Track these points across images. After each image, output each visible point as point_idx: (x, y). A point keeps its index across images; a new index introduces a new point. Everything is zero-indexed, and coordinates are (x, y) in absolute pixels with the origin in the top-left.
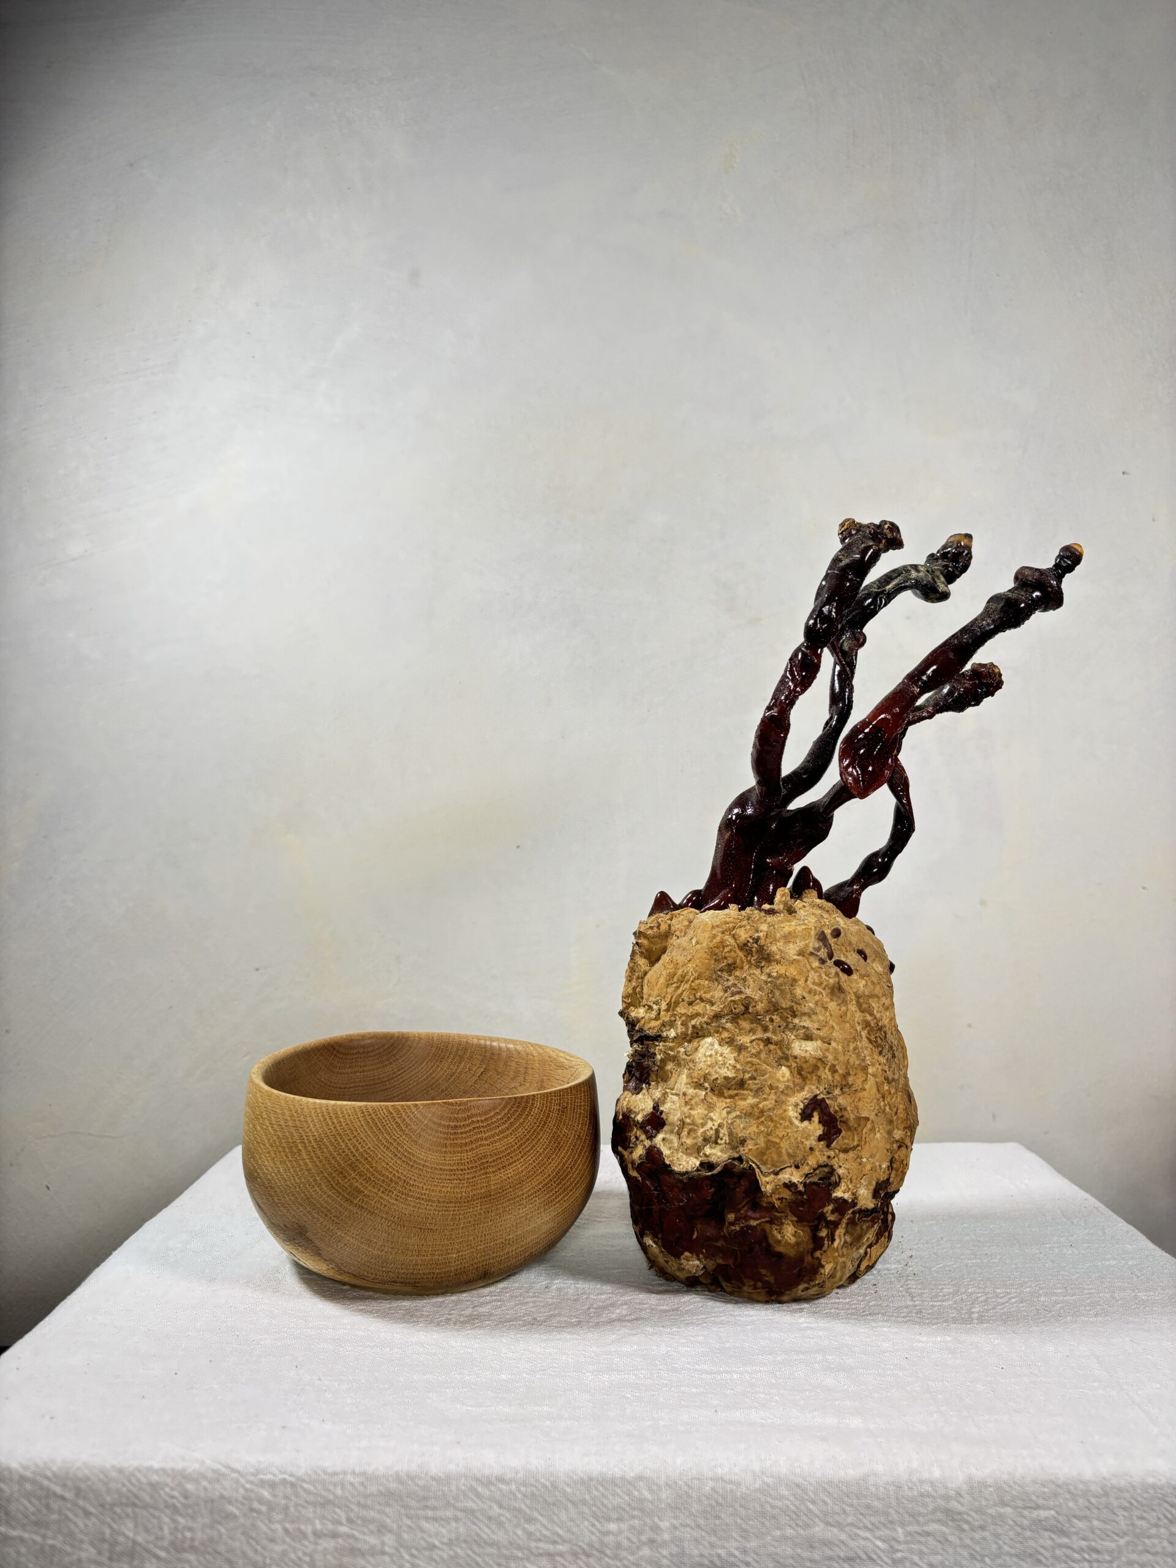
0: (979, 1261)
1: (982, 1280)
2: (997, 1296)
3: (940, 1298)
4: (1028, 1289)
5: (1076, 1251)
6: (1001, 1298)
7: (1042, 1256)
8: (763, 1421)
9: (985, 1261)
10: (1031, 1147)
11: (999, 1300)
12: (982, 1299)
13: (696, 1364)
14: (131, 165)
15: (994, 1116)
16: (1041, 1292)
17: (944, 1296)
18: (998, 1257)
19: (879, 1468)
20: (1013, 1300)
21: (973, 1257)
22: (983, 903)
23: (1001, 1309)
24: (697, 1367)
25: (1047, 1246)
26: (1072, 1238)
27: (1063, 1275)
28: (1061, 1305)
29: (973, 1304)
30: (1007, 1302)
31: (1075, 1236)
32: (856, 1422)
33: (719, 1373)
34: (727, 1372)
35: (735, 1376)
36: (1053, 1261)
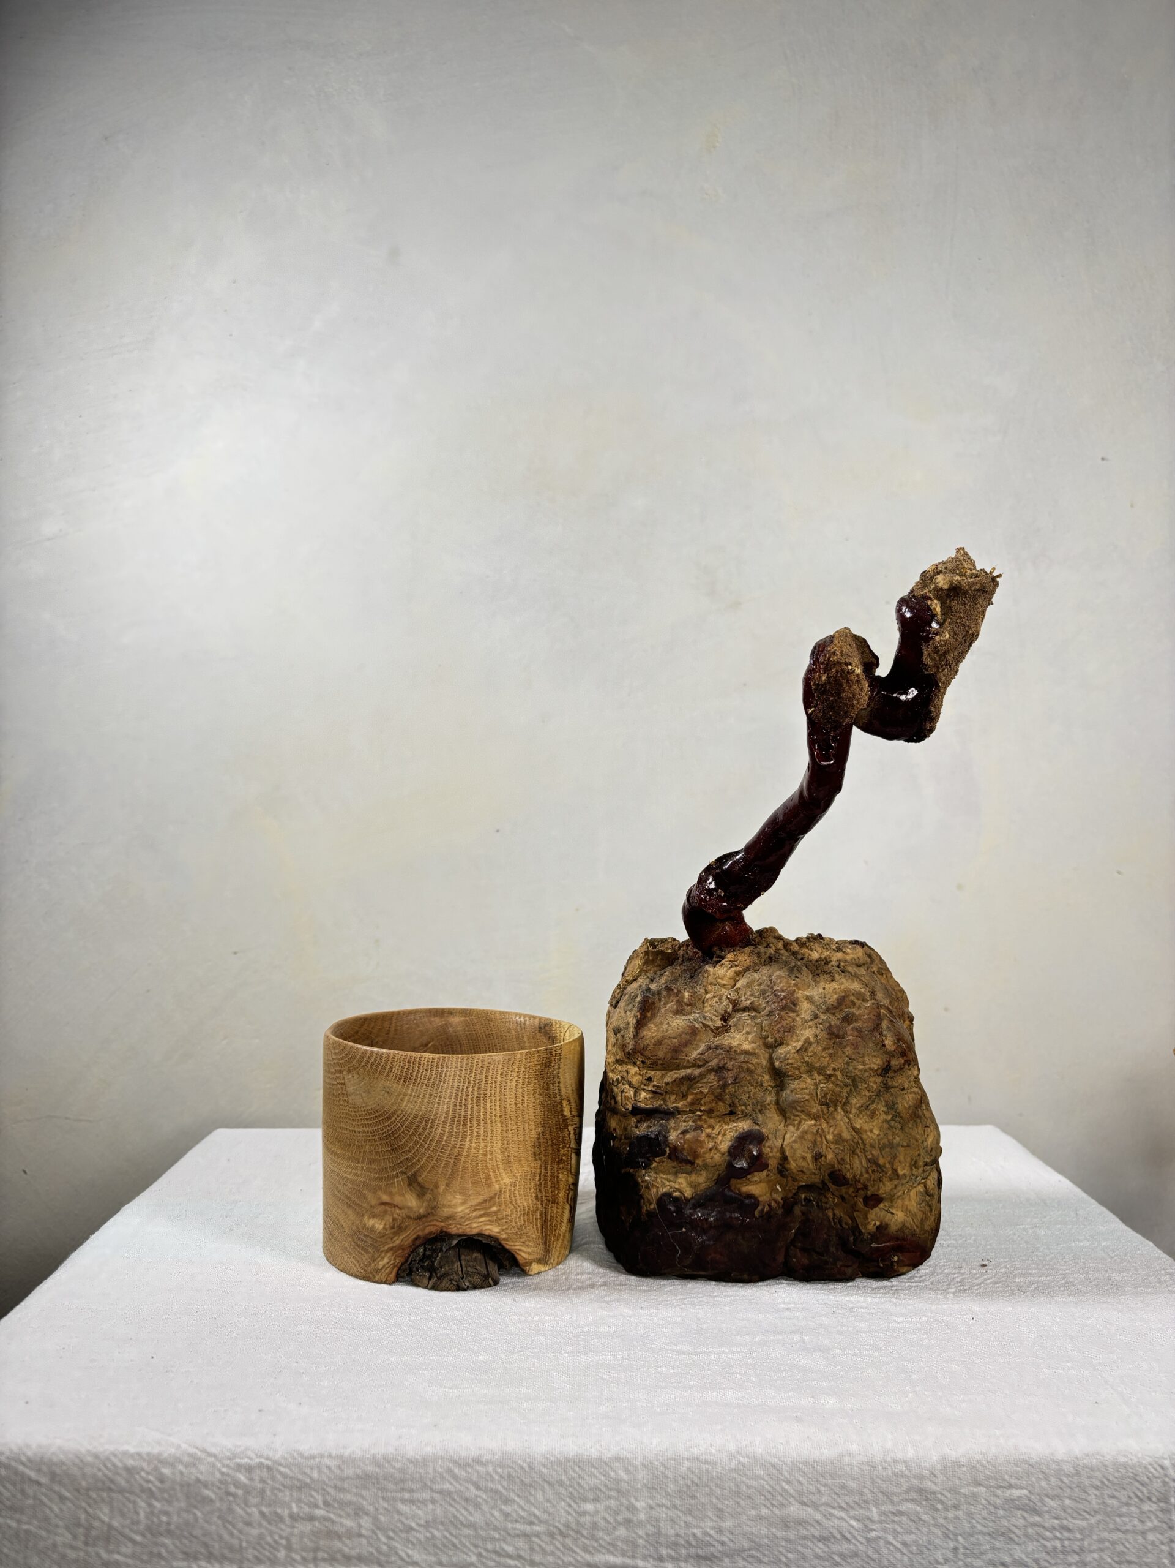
0: (954, 1242)
1: (957, 1261)
2: (973, 1276)
3: (917, 1279)
4: (1003, 1270)
5: (1050, 1232)
6: (976, 1279)
7: (1015, 1237)
8: (740, 1401)
9: (960, 1242)
10: (1006, 1129)
11: (975, 1281)
12: (958, 1279)
13: (674, 1344)
14: (106, 139)
15: (969, 1098)
16: (1016, 1272)
17: (921, 1277)
18: (973, 1238)
19: (854, 1448)
20: (989, 1281)
21: (948, 1238)
22: (960, 887)
23: (977, 1290)
24: (675, 1348)
25: (1021, 1227)
26: (1045, 1220)
27: (1037, 1256)
28: (1035, 1285)
29: (949, 1285)
30: (983, 1283)
31: (1048, 1218)
32: (831, 1402)
33: (697, 1353)
34: (704, 1353)
35: (712, 1357)
36: (1027, 1242)
